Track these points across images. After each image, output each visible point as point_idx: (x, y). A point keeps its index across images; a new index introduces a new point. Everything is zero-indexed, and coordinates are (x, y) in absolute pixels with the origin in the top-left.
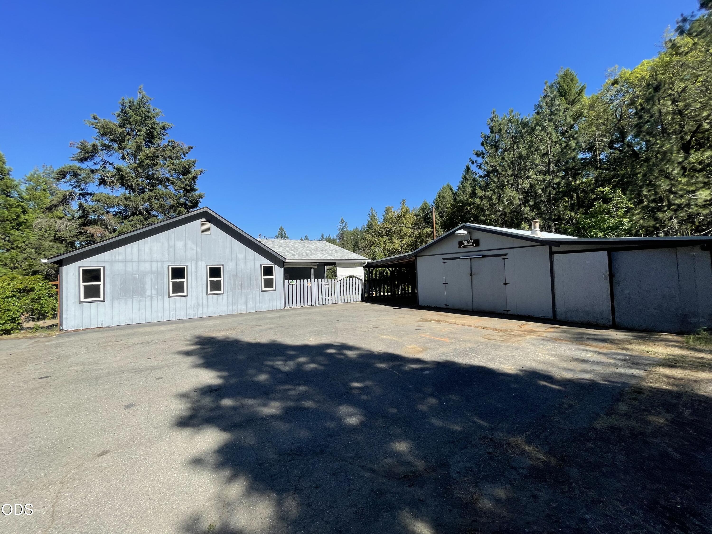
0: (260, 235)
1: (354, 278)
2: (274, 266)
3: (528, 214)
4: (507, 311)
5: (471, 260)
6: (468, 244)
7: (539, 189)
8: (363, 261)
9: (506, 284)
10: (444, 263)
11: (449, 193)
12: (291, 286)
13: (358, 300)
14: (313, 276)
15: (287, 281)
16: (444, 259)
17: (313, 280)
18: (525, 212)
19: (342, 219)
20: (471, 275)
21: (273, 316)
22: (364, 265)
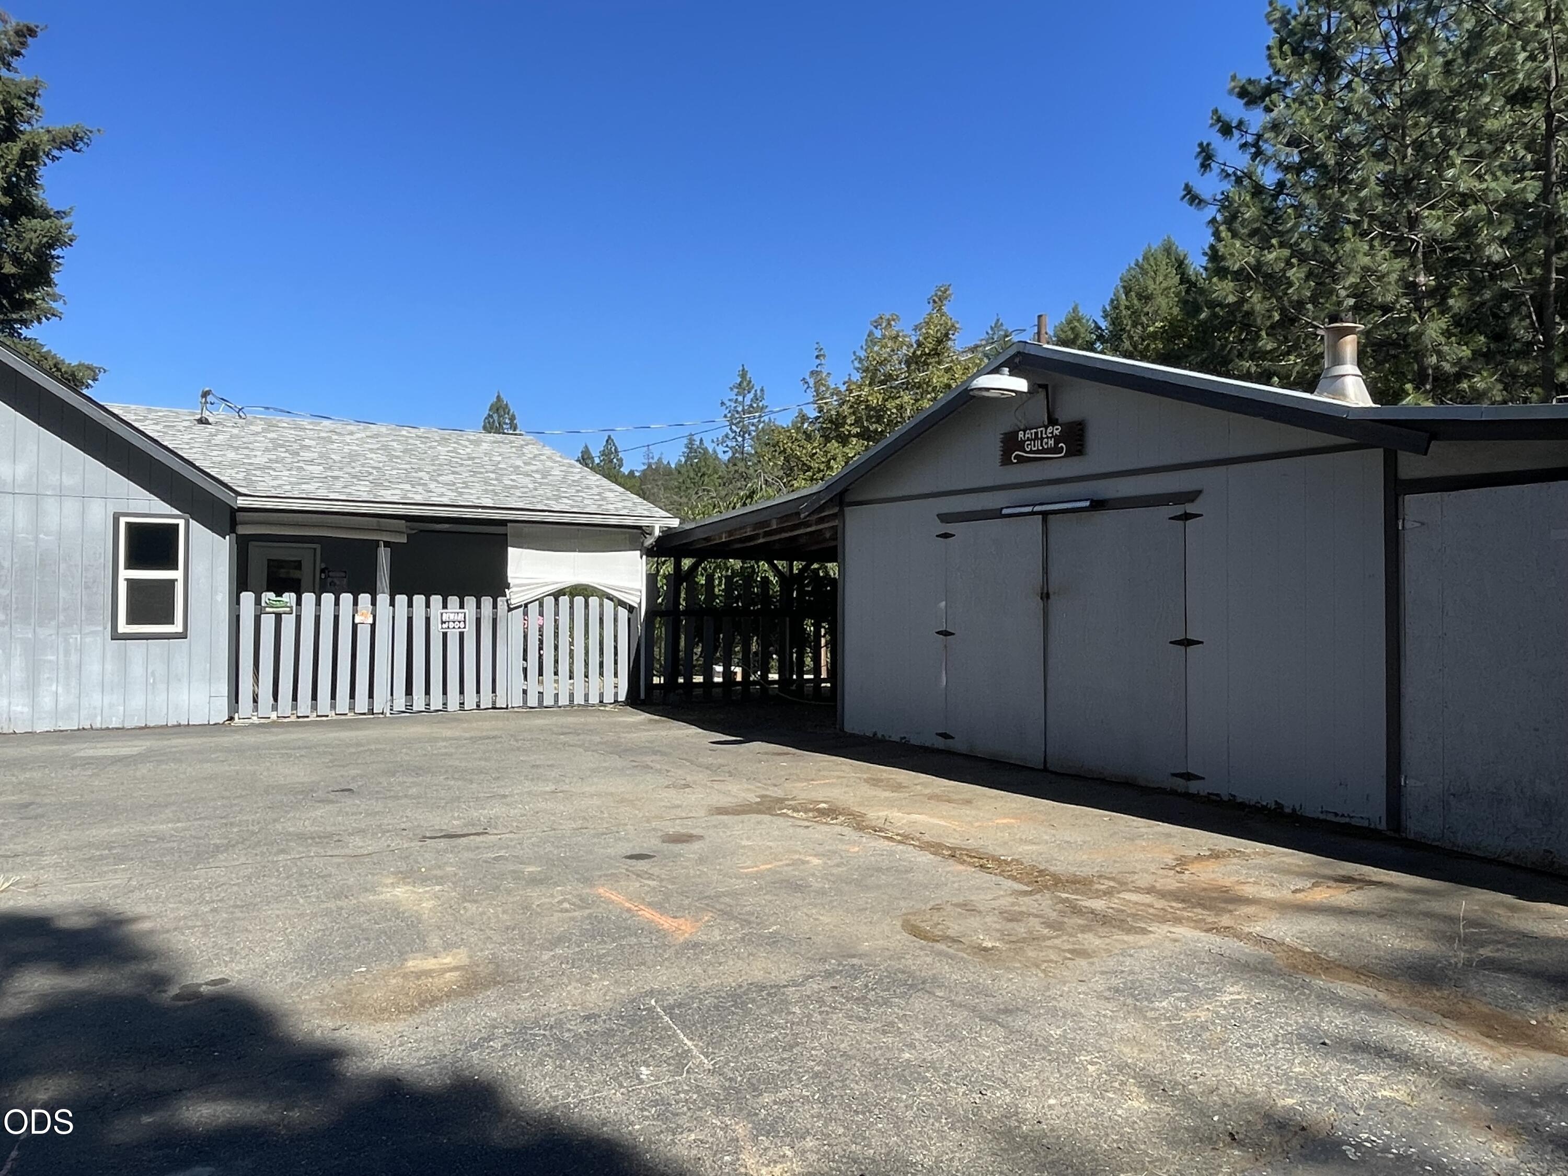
0: (205, 394)
1: (594, 601)
2: (181, 523)
3: (1440, 354)
4: (1188, 776)
5: (1045, 521)
6: (1038, 445)
7: (1492, 240)
8: (644, 523)
9: (1187, 643)
10: (946, 536)
11: (1166, 276)
12: (268, 622)
13: (609, 698)
14: (384, 579)
15: (247, 598)
16: (945, 518)
17: (383, 599)
18: (1426, 340)
19: (743, 375)
20: (1045, 596)
21: (109, 752)
22: (649, 541)
